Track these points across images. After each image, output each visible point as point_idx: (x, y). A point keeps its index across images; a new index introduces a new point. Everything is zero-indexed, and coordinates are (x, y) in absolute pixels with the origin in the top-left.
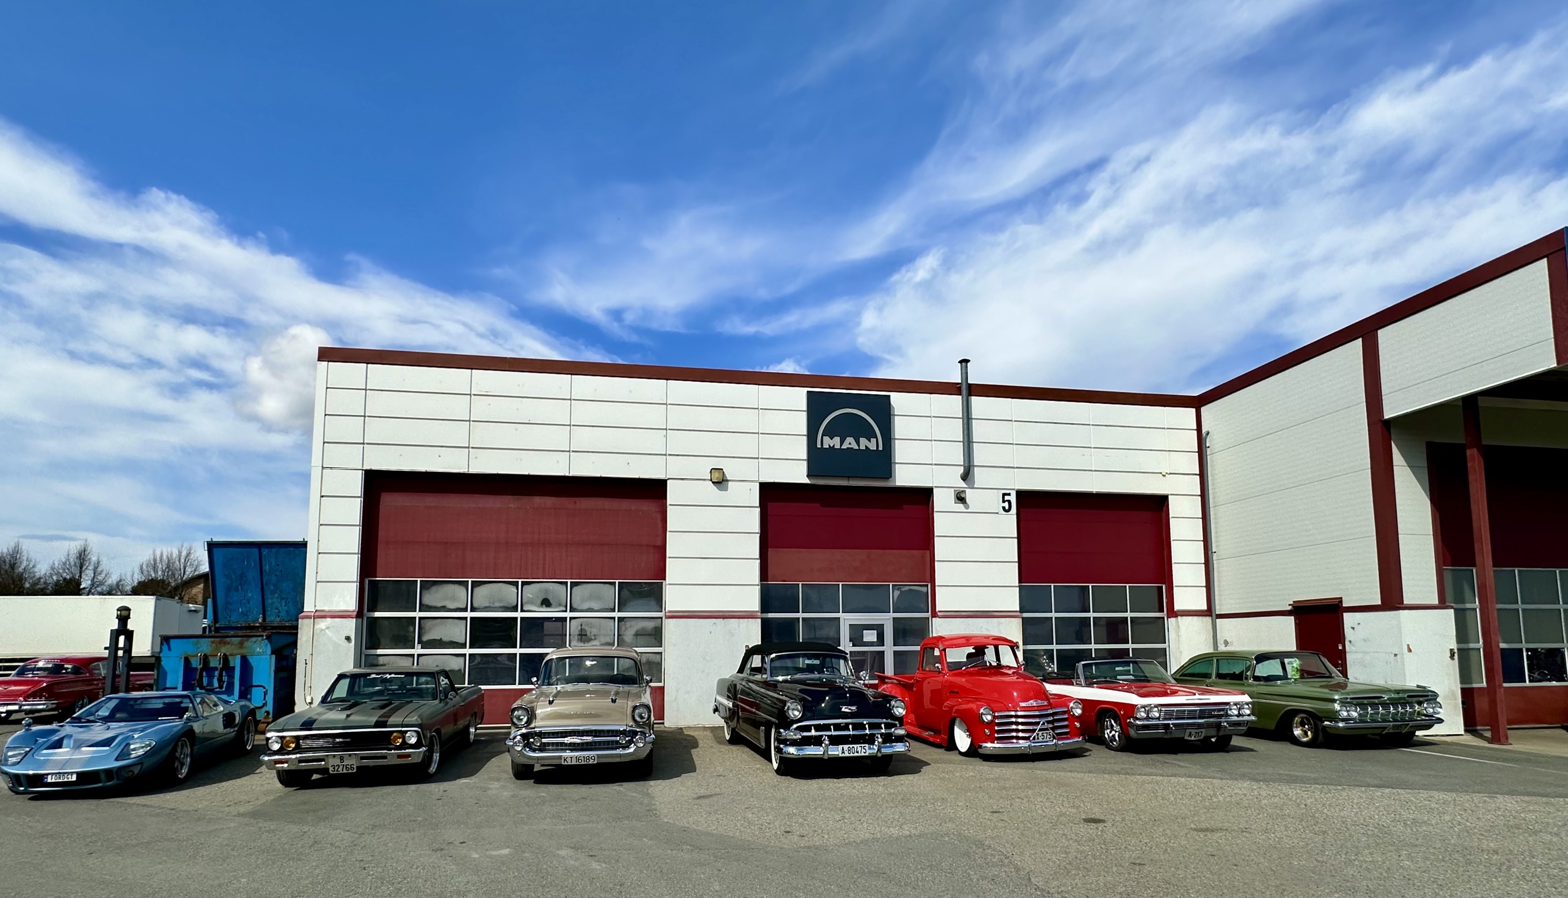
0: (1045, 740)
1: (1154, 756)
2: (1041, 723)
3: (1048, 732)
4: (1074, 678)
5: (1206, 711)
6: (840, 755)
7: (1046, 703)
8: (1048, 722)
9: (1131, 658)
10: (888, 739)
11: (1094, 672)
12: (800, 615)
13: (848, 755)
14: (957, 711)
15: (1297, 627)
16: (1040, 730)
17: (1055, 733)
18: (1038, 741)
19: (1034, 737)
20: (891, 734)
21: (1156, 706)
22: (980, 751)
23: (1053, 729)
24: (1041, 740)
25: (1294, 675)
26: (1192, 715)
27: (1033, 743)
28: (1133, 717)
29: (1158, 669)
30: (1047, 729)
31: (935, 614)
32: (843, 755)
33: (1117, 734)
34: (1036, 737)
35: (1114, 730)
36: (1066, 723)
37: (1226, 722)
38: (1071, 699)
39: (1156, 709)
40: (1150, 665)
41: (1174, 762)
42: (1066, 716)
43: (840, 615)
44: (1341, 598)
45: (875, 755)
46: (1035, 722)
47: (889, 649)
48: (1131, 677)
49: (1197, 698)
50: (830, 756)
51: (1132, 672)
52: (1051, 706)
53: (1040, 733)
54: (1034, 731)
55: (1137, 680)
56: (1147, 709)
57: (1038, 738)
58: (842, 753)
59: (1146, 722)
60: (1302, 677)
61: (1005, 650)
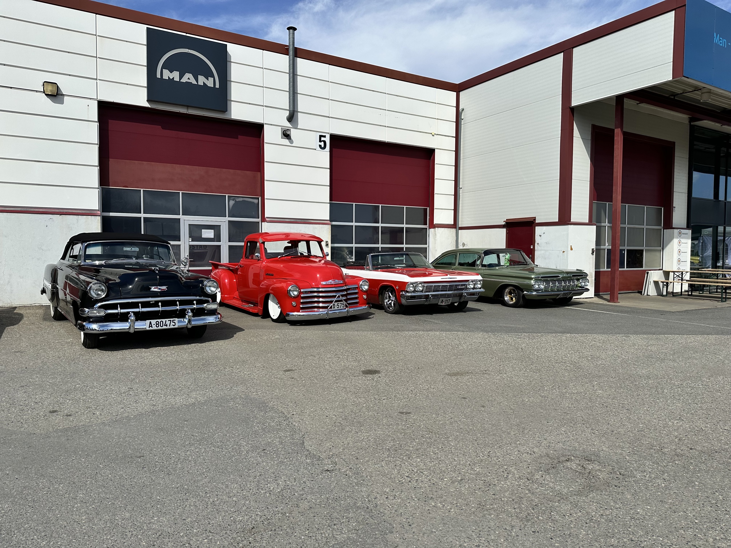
0: (339, 308)
1: (417, 316)
2: (337, 296)
3: (342, 302)
4: (365, 266)
5: (454, 286)
6: (148, 329)
7: (342, 282)
8: (343, 296)
9: (405, 252)
10: (199, 313)
11: (380, 262)
12: (142, 215)
13: (156, 328)
14: (273, 289)
15: (507, 234)
16: (336, 301)
17: (348, 303)
18: (334, 309)
19: (331, 307)
20: (203, 309)
21: (421, 283)
22: (288, 318)
23: (346, 300)
24: (336, 308)
25: (506, 263)
26: (444, 289)
27: (330, 311)
28: (404, 291)
29: (422, 259)
30: (341, 301)
31: (264, 220)
32: (151, 328)
33: (393, 302)
34: (333, 307)
35: (391, 300)
36: (357, 296)
37: (465, 293)
38: (360, 279)
39: (421, 285)
40: (417, 257)
41: (431, 321)
42: (356, 291)
43: (180, 216)
44: (535, 217)
45: (186, 326)
46: (332, 296)
47: (225, 244)
48: (404, 265)
49: (448, 278)
50: (136, 330)
51: (404, 262)
52: (345, 284)
53: (336, 303)
54: (331, 302)
55: (408, 266)
56: (414, 285)
57: (334, 307)
58: (149, 327)
59: (413, 294)
60: (510, 264)
61: (314, 245)
